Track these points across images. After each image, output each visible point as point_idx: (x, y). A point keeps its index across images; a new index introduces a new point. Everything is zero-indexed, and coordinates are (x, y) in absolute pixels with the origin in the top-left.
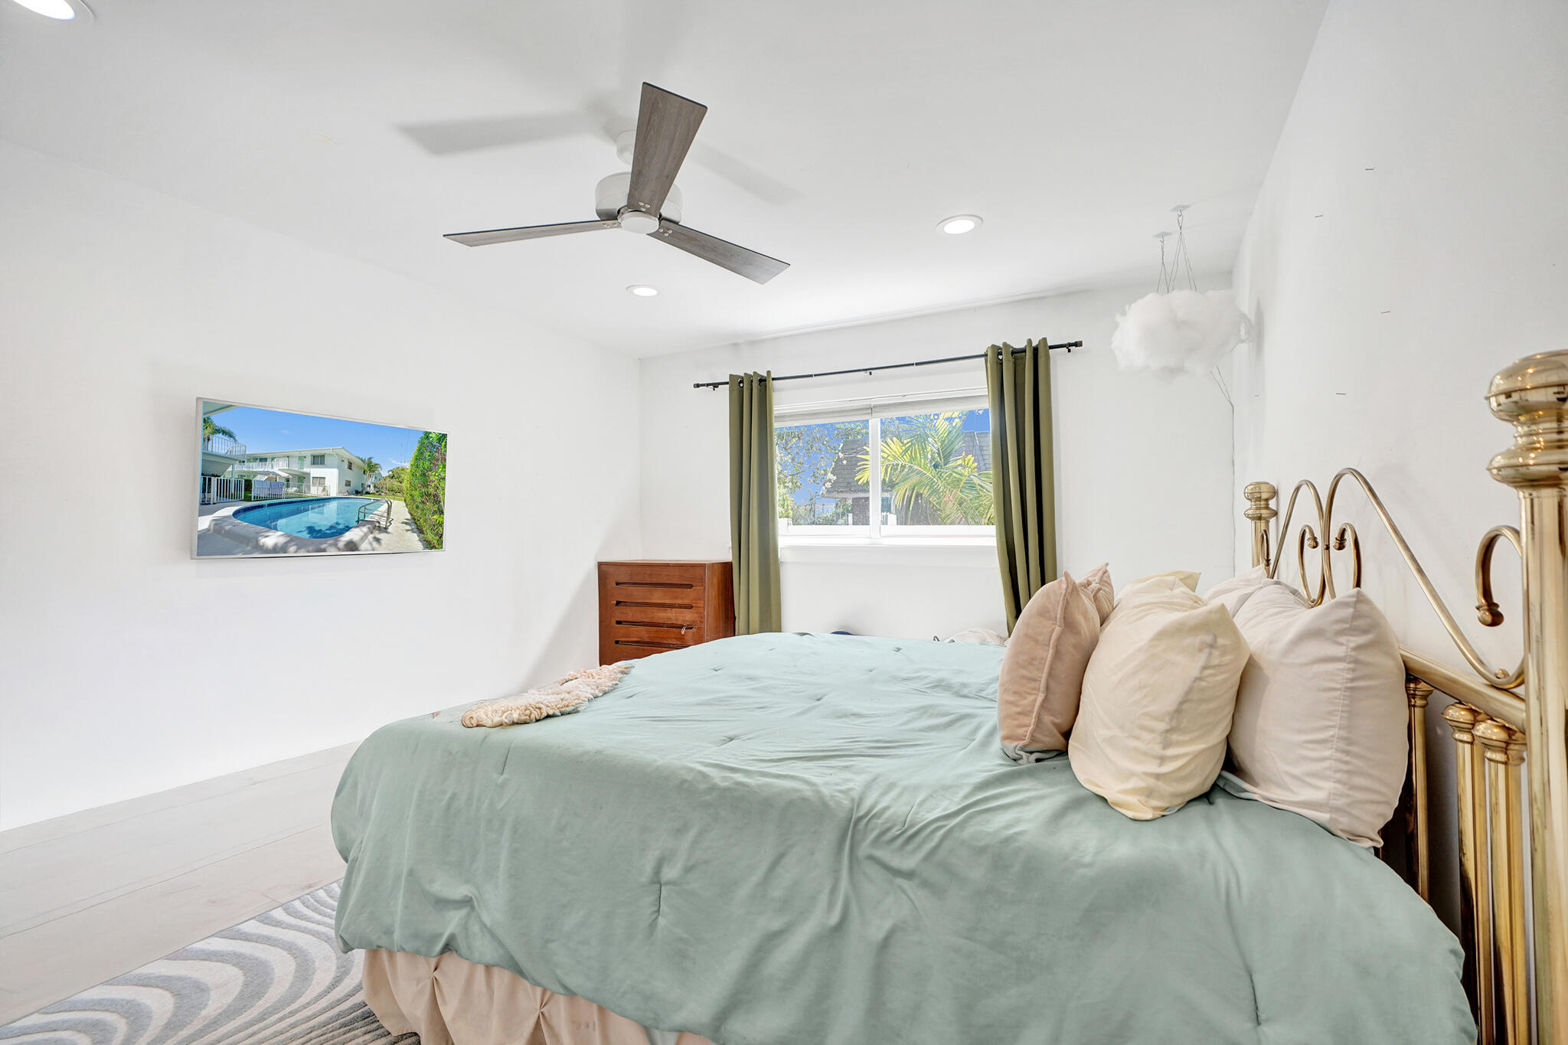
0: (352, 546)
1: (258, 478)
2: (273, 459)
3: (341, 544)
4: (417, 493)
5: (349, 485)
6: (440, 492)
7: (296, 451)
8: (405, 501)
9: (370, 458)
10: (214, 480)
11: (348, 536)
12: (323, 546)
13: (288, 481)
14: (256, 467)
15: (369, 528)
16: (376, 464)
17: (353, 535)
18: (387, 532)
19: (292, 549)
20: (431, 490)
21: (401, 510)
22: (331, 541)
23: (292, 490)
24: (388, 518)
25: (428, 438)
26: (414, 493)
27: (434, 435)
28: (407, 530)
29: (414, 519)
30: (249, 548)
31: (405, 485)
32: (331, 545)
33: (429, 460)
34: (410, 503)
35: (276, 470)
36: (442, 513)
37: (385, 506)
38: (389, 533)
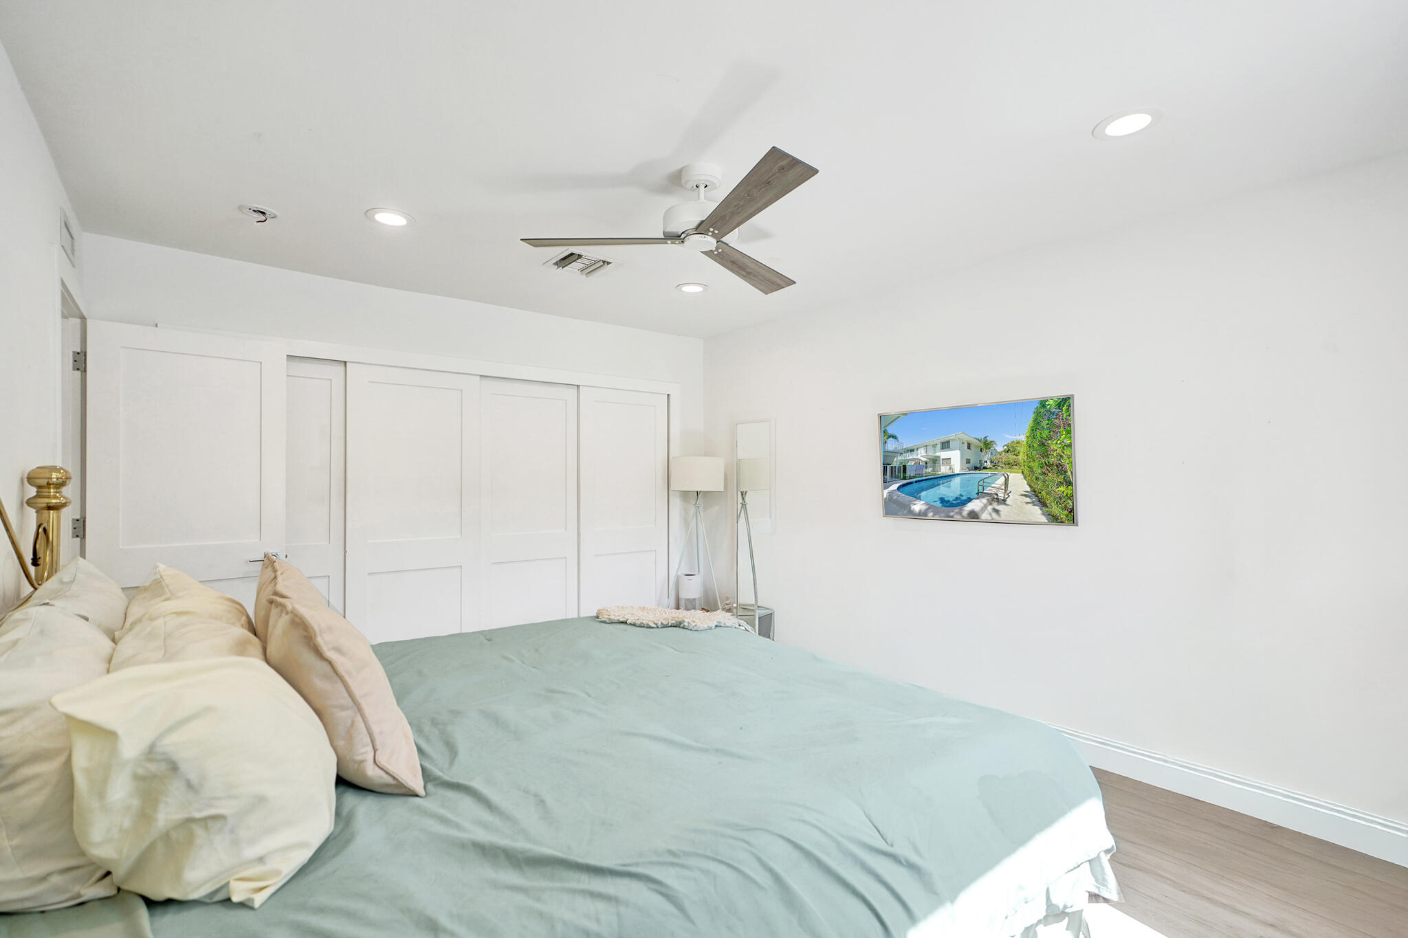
0: (974, 516)
1: (910, 463)
2: (917, 449)
3: (965, 513)
4: (1036, 464)
5: (969, 463)
6: (1065, 461)
7: (930, 441)
8: (1023, 473)
9: (986, 437)
10: (888, 467)
11: (970, 507)
12: (952, 514)
13: (926, 463)
14: (909, 456)
15: (988, 500)
16: (991, 442)
17: (975, 505)
18: (1005, 504)
19: (930, 514)
20: (1052, 460)
21: (1019, 484)
22: (957, 510)
23: (929, 470)
24: (1006, 490)
25: (1044, 406)
26: (1032, 464)
27: (1051, 402)
28: (1027, 503)
29: (1035, 492)
30: (905, 512)
31: (1022, 457)
32: (957, 513)
33: (1048, 428)
34: (1029, 475)
35: (919, 457)
36: (1069, 483)
37: (1002, 479)
38: (1008, 505)
